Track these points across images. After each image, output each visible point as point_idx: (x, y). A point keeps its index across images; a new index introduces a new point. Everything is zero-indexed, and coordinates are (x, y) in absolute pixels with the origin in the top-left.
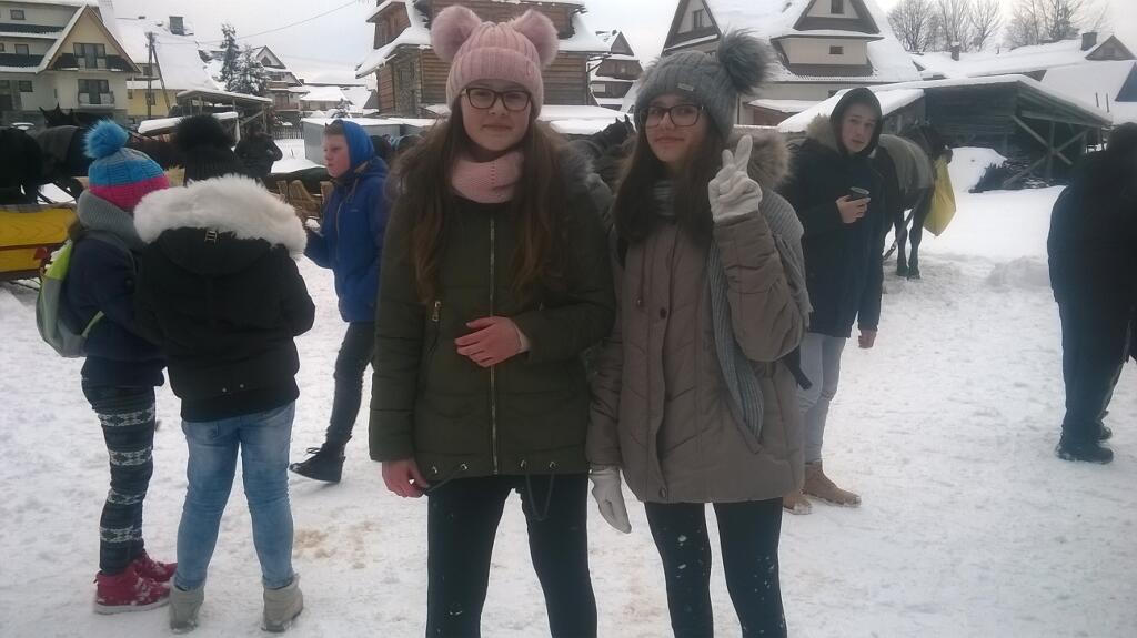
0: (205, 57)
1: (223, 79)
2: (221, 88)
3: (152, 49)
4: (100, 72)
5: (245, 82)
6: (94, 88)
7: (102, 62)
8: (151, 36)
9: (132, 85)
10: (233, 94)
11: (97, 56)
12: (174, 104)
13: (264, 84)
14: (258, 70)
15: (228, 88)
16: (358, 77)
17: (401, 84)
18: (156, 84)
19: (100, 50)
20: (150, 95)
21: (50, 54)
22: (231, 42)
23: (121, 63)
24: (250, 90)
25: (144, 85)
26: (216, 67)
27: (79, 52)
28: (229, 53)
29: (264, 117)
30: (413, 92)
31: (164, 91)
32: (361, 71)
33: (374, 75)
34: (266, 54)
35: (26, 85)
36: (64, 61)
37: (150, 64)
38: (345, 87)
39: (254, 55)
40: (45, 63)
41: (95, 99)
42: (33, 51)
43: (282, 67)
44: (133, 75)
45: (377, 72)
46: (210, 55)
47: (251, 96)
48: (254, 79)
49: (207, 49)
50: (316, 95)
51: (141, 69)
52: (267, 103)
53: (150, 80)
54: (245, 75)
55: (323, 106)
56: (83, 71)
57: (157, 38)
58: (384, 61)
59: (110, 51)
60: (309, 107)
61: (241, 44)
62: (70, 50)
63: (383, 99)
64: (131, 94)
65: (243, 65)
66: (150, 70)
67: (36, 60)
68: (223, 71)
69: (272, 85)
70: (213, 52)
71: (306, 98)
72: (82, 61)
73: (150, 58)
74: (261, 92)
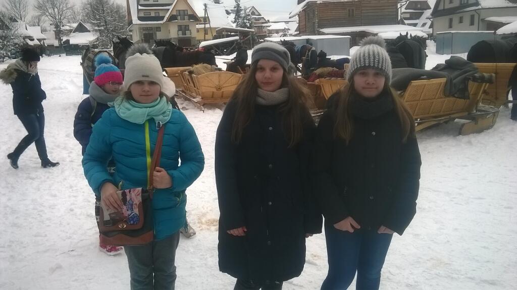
0: (228, 13)
1: (235, 22)
2: (234, 26)
3: (206, 10)
4: (186, 22)
5: (245, 23)
6: (184, 29)
7: (186, 17)
8: (205, 5)
9: (198, 26)
10: (239, 28)
11: (185, 15)
12: (215, 34)
13: (252, 23)
14: (249, 17)
15: (237, 27)
16: (290, 18)
17: (309, 19)
18: (207, 26)
19: (186, 13)
20: (206, 31)
21: (167, 16)
22: (238, 5)
23: (194, 17)
24: (245, 26)
25: (202, 26)
26: (232, 16)
27: (178, 14)
28: (238, 10)
29: (251, 38)
30: (314, 23)
31: (210, 28)
32: (291, 15)
33: (297, 17)
34: (253, 10)
35: (158, 29)
36: (172, 18)
37: (205, 17)
38: (287, 22)
39: (248, 11)
40: (165, 19)
41: (184, 33)
42: (161, 15)
43: (260, 15)
44: (198, 22)
45: (299, 15)
46: (230, 11)
47: (246, 29)
48: (247, 21)
49: (229, 9)
50: (274, 27)
51: (202, 20)
52: (252, 32)
53: (205, 24)
54: (244, 20)
55: (277, 31)
56: (179, 21)
57: (208, 6)
58: (301, 10)
59: (190, 13)
60: (271, 32)
61: (242, 6)
62: (175, 13)
63: (301, 27)
64: (198, 30)
65: (243, 15)
66: (206, 20)
67: (162, 18)
68: (235, 19)
69: (255, 23)
70: (232, 10)
71: (268, 28)
72: (179, 18)
73: (205, 14)
74: (250, 27)
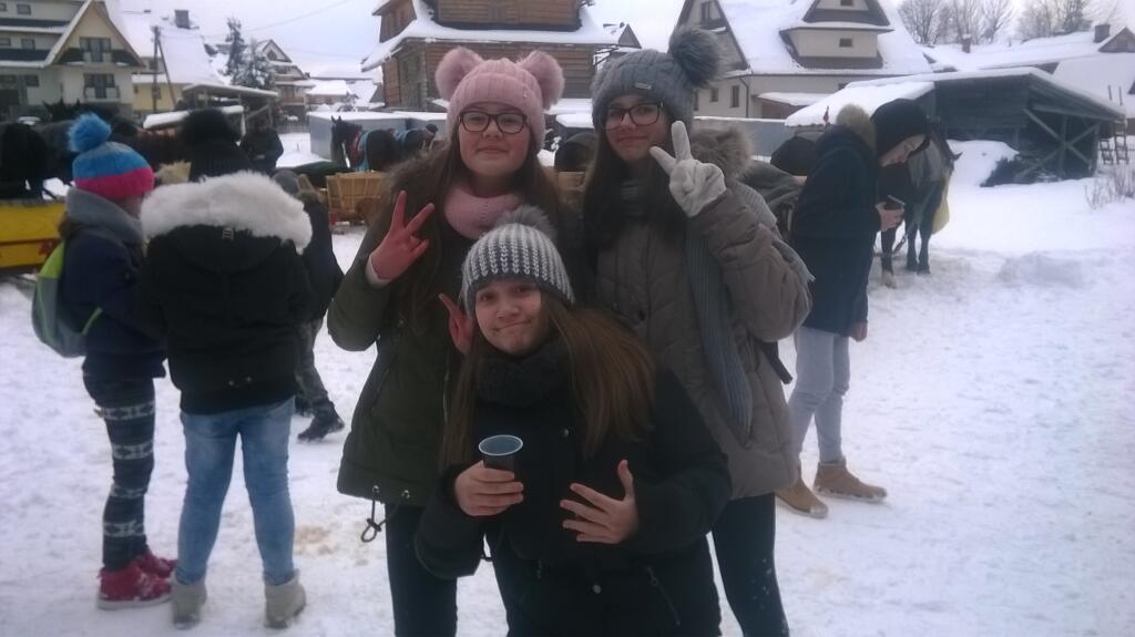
0: (210, 51)
1: (228, 73)
2: (226, 82)
3: (157, 42)
4: (106, 66)
5: (251, 76)
6: (99, 82)
7: (106, 56)
8: (156, 31)
9: (137, 79)
10: (239, 88)
11: (102, 51)
12: (179, 98)
13: (270, 78)
14: (264, 64)
15: (234, 82)
16: (364, 70)
17: (407, 77)
18: (161, 79)
19: (106, 45)
20: (156, 89)
21: (56, 49)
22: (236, 36)
23: (126, 57)
24: (255, 84)
25: (149, 79)
26: (222, 60)
27: (85, 46)
28: (235, 47)
29: (270, 112)
30: (419, 85)
31: (170, 85)
32: (367, 64)
33: (380, 68)
34: (271, 47)
35: (32, 79)
36: (70, 56)
37: (155, 58)
38: (350, 81)
39: (260, 49)
40: (51, 58)
41: (101, 94)
42: (40, 45)
43: (287, 60)
44: (139, 70)
45: (383, 65)
46: (216, 49)
47: (257, 90)
48: (259, 73)
49: (213, 44)
50: (321, 89)
51: (147, 63)
52: (273, 98)
53: (155, 74)
54: (250, 68)
55: (329, 100)
56: (88, 64)
57: (162, 32)
58: (390, 54)
59: (116, 45)
60: (314, 101)
61: (246, 37)
62: (76, 44)
63: (389, 93)
64: (136, 89)
65: (249, 59)
66: (156, 65)
67: (42, 55)
68: (229, 65)
69: (278, 79)
70: (219, 46)
71: (312, 92)
72: (87, 56)
73: (156, 52)
74: (267, 86)
